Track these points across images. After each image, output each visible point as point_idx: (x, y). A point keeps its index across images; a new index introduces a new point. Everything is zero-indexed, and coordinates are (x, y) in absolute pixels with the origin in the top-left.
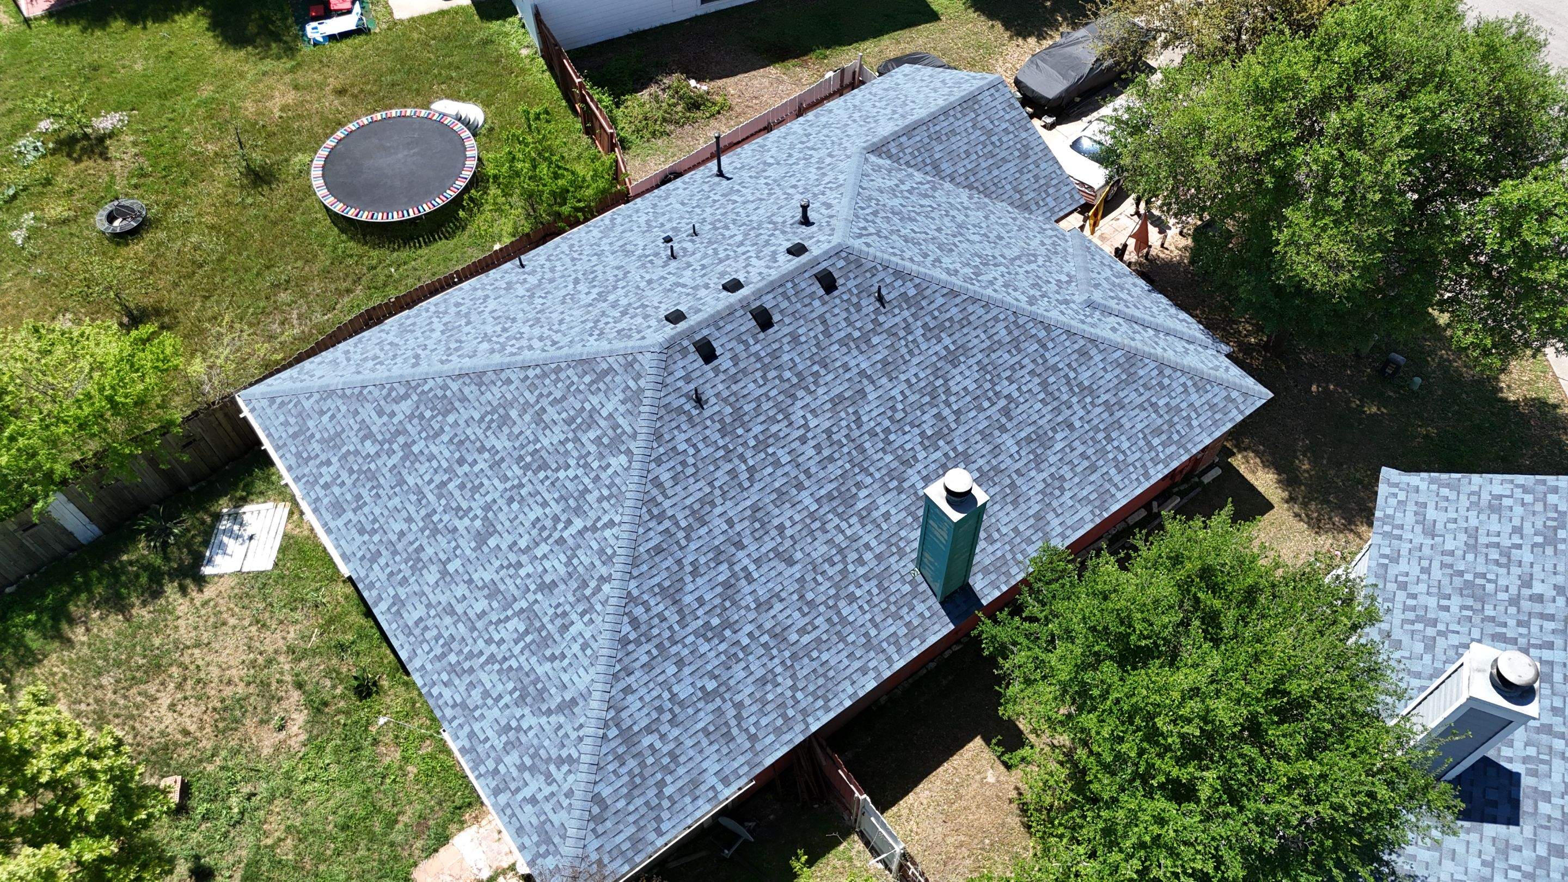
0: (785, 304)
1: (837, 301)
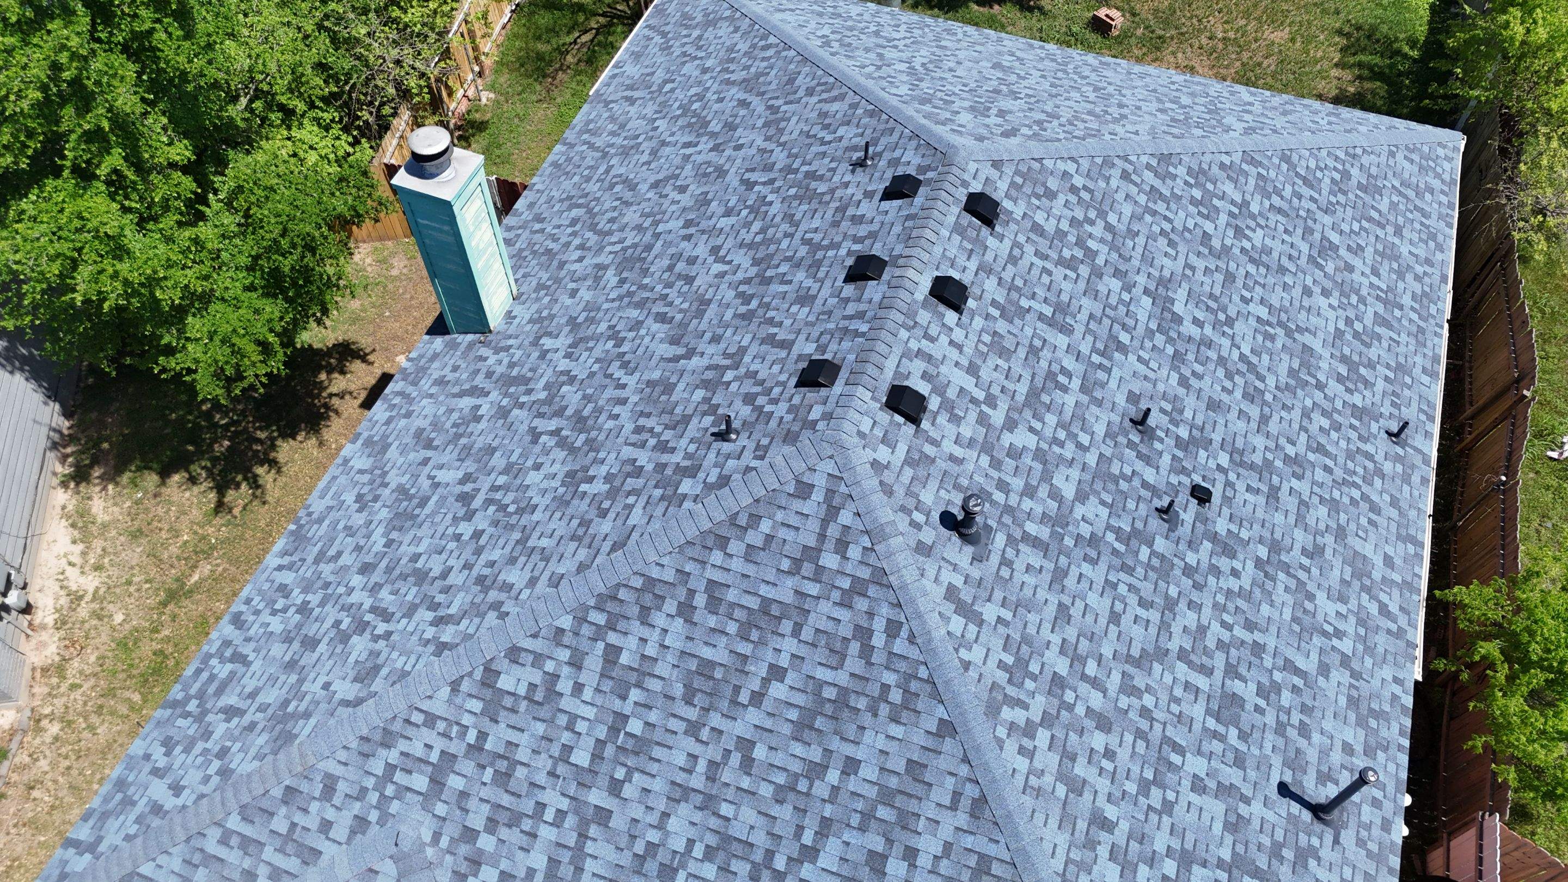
0: (851, 309)
1: (783, 378)
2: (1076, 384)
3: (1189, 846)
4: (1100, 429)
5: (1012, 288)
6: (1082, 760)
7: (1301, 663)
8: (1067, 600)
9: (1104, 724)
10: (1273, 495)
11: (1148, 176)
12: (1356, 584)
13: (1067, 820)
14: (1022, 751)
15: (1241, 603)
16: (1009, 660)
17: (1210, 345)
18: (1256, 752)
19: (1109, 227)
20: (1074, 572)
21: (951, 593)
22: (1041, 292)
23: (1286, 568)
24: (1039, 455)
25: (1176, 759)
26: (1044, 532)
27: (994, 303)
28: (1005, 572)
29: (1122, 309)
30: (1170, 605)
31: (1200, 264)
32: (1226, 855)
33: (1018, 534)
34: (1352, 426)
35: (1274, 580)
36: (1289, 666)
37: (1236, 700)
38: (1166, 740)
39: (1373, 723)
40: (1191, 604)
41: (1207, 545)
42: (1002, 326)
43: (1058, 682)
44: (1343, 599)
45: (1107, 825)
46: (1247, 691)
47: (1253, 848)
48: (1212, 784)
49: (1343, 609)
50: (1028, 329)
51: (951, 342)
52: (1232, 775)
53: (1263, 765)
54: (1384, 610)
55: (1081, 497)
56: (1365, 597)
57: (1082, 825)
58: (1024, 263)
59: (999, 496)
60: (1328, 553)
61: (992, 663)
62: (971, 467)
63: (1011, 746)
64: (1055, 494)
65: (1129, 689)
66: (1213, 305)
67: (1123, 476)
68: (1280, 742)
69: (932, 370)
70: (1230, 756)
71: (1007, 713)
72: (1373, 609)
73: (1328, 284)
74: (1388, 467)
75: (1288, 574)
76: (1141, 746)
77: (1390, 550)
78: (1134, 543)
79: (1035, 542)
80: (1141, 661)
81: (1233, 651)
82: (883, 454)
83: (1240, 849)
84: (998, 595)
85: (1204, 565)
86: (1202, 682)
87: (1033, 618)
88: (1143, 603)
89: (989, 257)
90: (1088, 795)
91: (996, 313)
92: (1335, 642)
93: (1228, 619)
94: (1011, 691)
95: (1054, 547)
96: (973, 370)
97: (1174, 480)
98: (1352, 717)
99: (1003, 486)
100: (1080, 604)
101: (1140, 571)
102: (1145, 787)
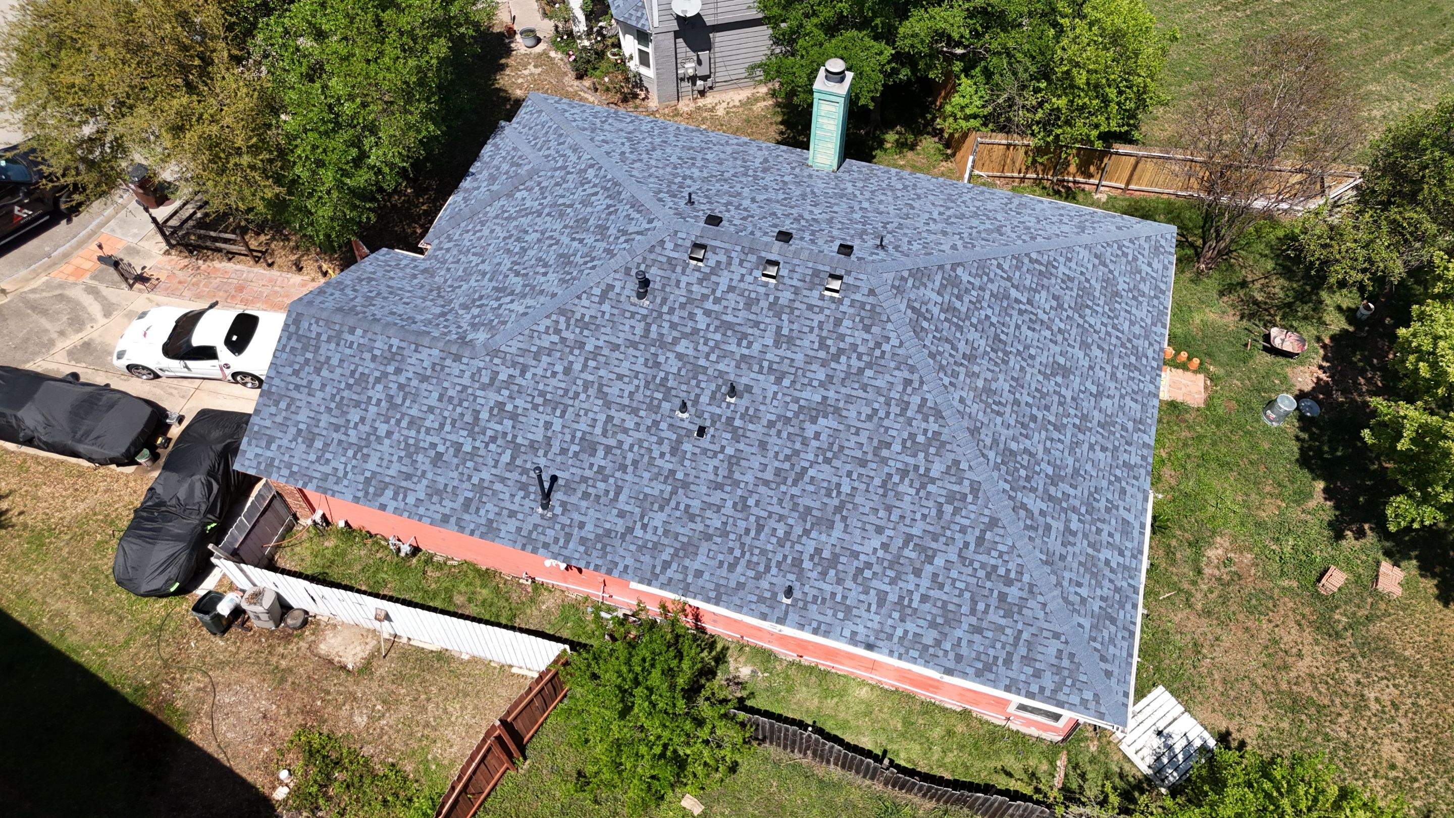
2: (746, 352)
3: (521, 419)
4: (721, 367)
5: (792, 310)
6: (549, 360)
7: (622, 498)
8: (622, 349)
9: (567, 371)
10: (719, 487)
11: (916, 400)
12: (678, 545)
13: (523, 352)
14: (548, 328)
15: (646, 458)
16: (587, 319)
17: (805, 443)
18: (570, 462)
19: (861, 371)
20: (638, 353)
21: (611, 287)
22: (795, 326)
23: (674, 493)
24: (695, 331)
25: (558, 413)
26: (653, 335)
27: (777, 298)
28: (628, 314)
29: (806, 381)
30: (635, 411)
31: (863, 438)
32: (519, 440)
33: (649, 320)
34: (785, 557)
35: (665, 483)
36: (619, 491)
37: (593, 453)
38: (566, 406)
39: (599, 546)
40: (637, 424)
41: (674, 437)
42: (764, 304)
43: (581, 345)
44: (666, 532)
45: (523, 373)
46: (599, 459)
47: (524, 457)
48: (549, 434)
49: (660, 532)
50: (768, 319)
51: (743, 275)
52: (556, 449)
53: (563, 467)
54: (666, 565)
55: (680, 357)
56: (672, 551)
57: (521, 360)
58: (809, 314)
59: (665, 309)
60: (692, 525)
61: (583, 311)
62: (677, 292)
63: (548, 322)
64: (676, 341)
65: (587, 385)
66: (836, 448)
67: (699, 382)
68: (577, 479)
69: (723, 266)
70: (565, 446)
71: (562, 319)
72: (665, 556)
73: (893, 549)
74: (764, 584)
75: (672, 493)
76: (561, 392)
77: (706, 576)
78: (662, 389)
79: (647, 330)
80: (600, 392)
81: (618, 452)
82: (669, 245)
83: (523, 449)
84: (616, 311)
85: (663, 435)
86: (598, 430)
87: (608, 330)
88: (631, 394)
89: (805, 292)
90: (534, 363)
91: (771, 299)
92: (639, 525)
93: (636, 448)
94: (572, 321)
95: (647, 341)
96: (731, 289)
97: (706, 415)
98: (600, 531)
99: (671, 311)
100: (622, 357)
101: (648, 393)
102: (542, 394)
